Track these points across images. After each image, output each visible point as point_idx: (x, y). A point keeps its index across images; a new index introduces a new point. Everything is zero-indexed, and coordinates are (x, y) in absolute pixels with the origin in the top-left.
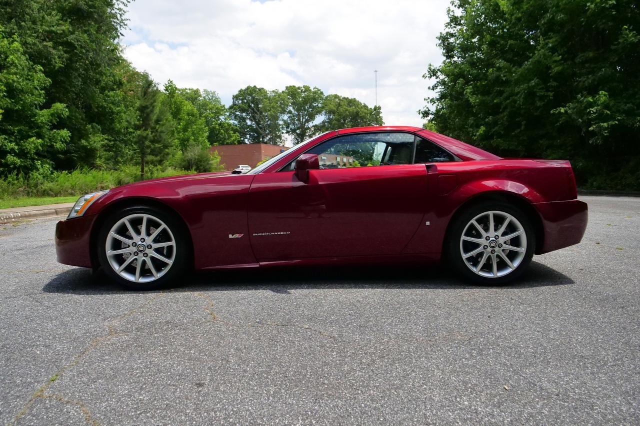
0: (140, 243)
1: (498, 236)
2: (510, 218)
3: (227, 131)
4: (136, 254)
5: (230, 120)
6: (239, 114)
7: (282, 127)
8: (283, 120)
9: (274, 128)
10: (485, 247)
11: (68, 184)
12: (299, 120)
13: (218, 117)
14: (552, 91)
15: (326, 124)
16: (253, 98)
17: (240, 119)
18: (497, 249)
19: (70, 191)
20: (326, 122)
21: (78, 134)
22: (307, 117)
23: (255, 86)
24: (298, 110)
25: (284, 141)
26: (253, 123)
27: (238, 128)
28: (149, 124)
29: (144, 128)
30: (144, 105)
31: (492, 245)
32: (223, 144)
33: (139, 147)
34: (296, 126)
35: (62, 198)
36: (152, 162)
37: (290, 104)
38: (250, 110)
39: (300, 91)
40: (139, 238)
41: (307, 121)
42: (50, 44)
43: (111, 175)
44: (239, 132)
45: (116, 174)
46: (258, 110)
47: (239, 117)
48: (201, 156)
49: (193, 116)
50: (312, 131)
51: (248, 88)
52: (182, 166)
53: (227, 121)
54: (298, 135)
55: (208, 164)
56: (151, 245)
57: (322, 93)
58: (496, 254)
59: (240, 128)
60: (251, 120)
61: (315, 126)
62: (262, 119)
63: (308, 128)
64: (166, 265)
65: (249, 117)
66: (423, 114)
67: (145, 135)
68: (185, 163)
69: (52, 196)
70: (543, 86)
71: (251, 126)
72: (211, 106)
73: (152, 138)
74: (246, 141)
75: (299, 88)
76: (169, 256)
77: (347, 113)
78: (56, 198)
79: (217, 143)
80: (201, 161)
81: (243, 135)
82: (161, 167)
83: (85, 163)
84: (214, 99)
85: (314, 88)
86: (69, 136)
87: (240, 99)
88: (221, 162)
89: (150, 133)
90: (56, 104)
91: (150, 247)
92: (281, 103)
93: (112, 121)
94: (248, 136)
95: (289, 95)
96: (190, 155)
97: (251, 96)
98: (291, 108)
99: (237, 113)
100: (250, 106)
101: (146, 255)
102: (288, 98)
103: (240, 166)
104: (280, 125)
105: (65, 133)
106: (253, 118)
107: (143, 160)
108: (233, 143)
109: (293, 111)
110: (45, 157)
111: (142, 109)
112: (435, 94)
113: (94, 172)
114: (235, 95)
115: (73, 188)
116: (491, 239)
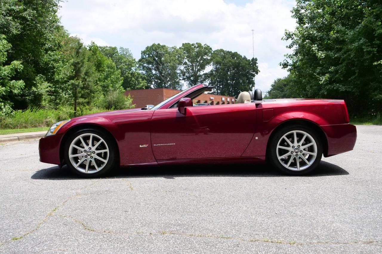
0: (89, 150)
1: (300, 146)
2: (306, 134)
3: (137, 79)
4: (86, 156)
5: (139, 70)
6: (146, 65)
7: (180, 75)
8: (180, 70)
9: (173, 76)
10: (292, 152)
11: (22, 120)
12: (193, 69)
13: (130, 68)
14: (376, 48)
15: (214, 72)
16: (157, 53)
17: (147, 69)
18: (299, 153)
19: (24, 125)
20: (213, 71)
21: (30, 83)
22: (199, 67)
23: (159, 44)
24: (192, 62)
25: (181, 86)
26: (157, 72)
27: (146, 76)
28: (80, 75)
29: (76, 78)
30: (76, 62)
31: (296, 151)
32: (134, 89)
33: (73, 93)
34: (190, 74)
35: (19, 130)
36: (82, 104)
37: (186, 58)
38: (155, 62)
39: (193, 47)
40: (88, 147)
41: (199, 70)
42: (10, 18)
43: (53, 113)
44: (146, 80)
45: (56, 112)
46: (161, 63)
47: (147, 68)
48: (118, 98)
49: (112, 68)
50: (203, 78)
51: (153, 45)
52: (104, 106)
53: (137, 71)
54: (192, 81)
55: (123, 104)
56: (95, 152)
57: (211, 49)
58: (298, 156)
59: (147, 77)
60: (155, 70)
61: (205, 74)
62: (164, 69)
63: (200, 76)
64: (103, 163)
65: (154, 68)
66: (283, 66)
67: (77, 83)
68: (106, 104)
69: (11, 128)
70: (369, 44)
71: (155, 74)
72: (125, 60)
73: (82, 86)
74: (152, 86)
75: (193, 45)
76: (105, 158)
77: (230, 63)
78: (14, 130)
79: (129, 88)
80: (118, 102)
81: (150, 81)
82: (88, 107)
83: (34, 104)
84: (127, 54)
85: (204, 45)
86: (24, 85)
87: (147, 54)
88: (133, 103)
89: (81, 82)
90: (14, 61)
91: (94, 152)
92: (178, 57)
93: (54, 73)
94: (153, 83)
95: (184, 50)
96: (110, 98)
97: (156, 51)
98: (186, 60)
99: (145, 65)
100: (154, 59)
101: (92, 157)
102: (184, 53)
103: (147, 106)
104: (178, 74)
105: (21, 83)
106: (157, 69)
107: (75, 102)
108: (141, 88)
109: (188, 62)
110: (6, 100)
111: (75, 65)
112: (292, 51)
113: (41, 111)
114: (143, 51)
115: (26, 122)
116: (295, 147)
